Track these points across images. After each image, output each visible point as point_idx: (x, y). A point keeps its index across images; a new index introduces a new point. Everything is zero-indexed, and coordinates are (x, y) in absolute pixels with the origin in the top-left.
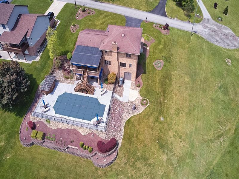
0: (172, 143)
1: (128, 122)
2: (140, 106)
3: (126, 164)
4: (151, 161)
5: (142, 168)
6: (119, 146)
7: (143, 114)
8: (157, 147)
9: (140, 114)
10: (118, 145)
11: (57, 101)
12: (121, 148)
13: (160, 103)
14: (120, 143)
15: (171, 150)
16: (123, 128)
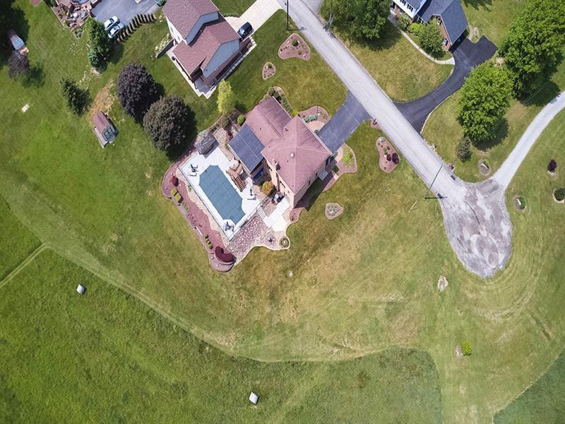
0: (284, 304)
1: (257, 248)
2: (278, 243)
3: (233, 283)
4: (255, 301)
5: (244, 299)
6: (235, 264)
7: (275, 253)
8: (268, 295)
9: (272, 251)
10: (235, 262)
11: (206, 171)
12: (236, 266)
13: (301, 258)
14: (238, 262)
15: (279, 309)
16: (248, 251)
